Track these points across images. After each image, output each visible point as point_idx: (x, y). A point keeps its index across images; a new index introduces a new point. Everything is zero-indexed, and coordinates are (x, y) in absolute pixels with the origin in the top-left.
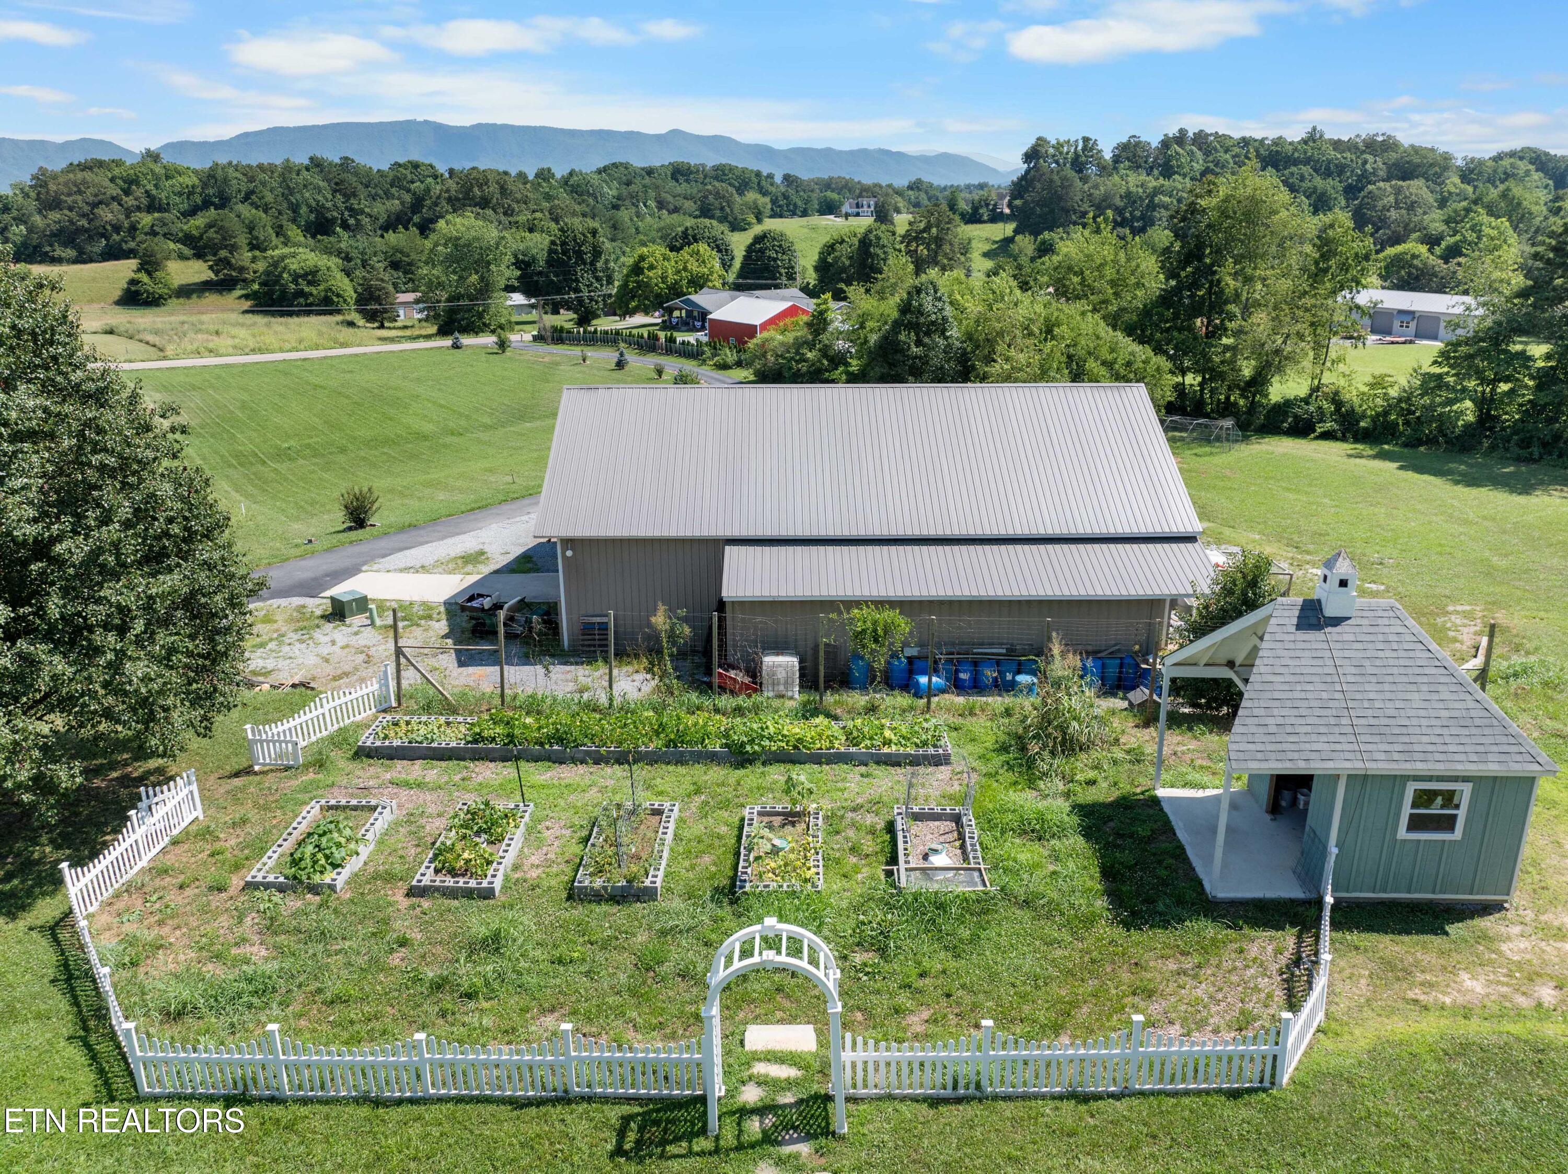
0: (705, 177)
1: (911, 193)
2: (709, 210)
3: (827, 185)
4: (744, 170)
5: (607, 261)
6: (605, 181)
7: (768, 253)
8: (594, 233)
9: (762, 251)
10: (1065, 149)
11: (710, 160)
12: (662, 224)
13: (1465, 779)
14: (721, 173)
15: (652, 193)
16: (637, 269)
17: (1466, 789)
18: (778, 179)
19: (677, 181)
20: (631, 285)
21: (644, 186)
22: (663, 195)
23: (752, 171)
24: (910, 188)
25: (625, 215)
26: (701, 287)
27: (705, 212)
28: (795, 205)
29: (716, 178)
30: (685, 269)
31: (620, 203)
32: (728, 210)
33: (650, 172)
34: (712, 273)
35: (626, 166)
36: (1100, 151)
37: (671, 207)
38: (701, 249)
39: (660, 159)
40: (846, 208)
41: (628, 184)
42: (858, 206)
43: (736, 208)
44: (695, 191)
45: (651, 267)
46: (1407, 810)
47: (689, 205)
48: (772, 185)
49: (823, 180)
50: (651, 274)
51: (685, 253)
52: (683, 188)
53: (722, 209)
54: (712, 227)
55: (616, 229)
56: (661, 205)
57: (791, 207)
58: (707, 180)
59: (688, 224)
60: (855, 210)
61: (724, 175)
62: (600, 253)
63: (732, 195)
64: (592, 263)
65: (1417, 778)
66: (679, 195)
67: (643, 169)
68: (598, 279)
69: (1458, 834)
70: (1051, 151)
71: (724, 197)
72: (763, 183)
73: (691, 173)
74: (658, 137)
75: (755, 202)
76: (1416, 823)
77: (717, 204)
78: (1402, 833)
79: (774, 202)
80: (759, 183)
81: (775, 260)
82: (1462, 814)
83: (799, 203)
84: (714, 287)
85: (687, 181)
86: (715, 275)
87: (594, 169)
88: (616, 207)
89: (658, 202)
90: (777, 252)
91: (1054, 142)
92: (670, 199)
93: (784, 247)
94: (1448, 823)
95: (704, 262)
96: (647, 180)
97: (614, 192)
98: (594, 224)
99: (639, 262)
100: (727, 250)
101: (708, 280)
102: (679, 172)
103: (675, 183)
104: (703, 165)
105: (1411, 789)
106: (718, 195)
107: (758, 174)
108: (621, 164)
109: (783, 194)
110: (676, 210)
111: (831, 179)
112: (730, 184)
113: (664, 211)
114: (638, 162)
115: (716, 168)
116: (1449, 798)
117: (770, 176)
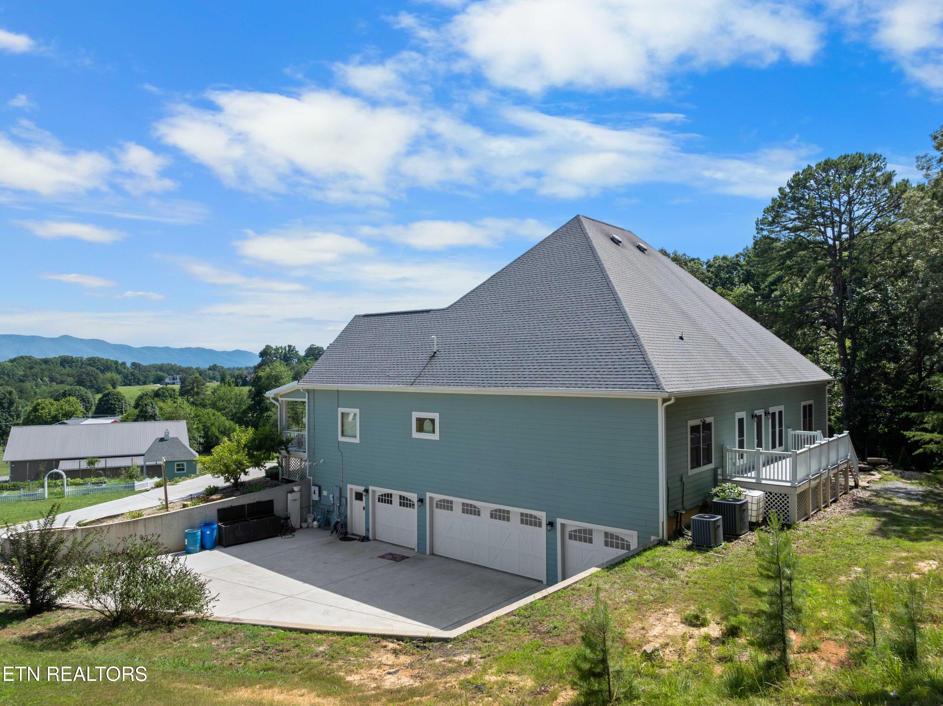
0: (82, 364)
1: (210, 372)
2: (83, 382)
3: (161, 368)
4: (107, 361)
5: (17, 407)
6: (16, 366)
7: (110, 401)
8: (10, 393)
9: (107, 401)
10: (280, 351)
11: (86, 354)
12: (52, 389)
13: (185, 461)
14: (92, 362)
15: (46, 373)
16: (35, 410)
17: (185, 463)
18: (129, 365)
19: (64, 367)
20: (31, 417)
21: (41, 370)
22: (54, 374)
23: (112, 361)
24: (210, 369)
25: (28, 385)
26: (70, 417)
27: (80, 383)
28: (139, 379)
29: (90, 365)
30: (61, 409)
31: (25, 379)
32: (94, 382)
33: (46, 361)
34: (77, 410)
35: (30, 358)
36: (297, 352)
37: (59, 381)
38: (71, 400)
39: (53, 354)
40: (167, 380)
41: (31, 368)
42: (174, 379)
43: (100, 381)
44: (74, 372)
45: (43, 408)
46: (176, 468)
47: (70, 379)
48: (124, 368)
49: (158, 365)
50: (42, 412)
51: (62, 402)
52: (67, 370)
53: (91, 381)
54: (80, 390)
55: (22, 393)
56: (52, 380)
57: (136, 380)
58: (84, 366)
59: (66, 389)
60: (172, 381)
61: (95, 363)
62: (13, 403)
63: (97, 374)
64: (8, 408)
65: (176, 461)
66: (64, 374)
67: (41, 360)
68: (11, 416)
69: (185, 471)
70: (273, 352)
71: (92, 375)
72: (119, 367)
73: (73, 362)
74: (53, 340)
75: (112, 377)
76: (178, 470)
77: (88, 379)
78: (176, 472)
79: (126, 377)
80: (116, 368)
81: (114, 404)
82: (185, 467)
83: (141, 378)
84: (78, 417)
85: (70, 367)
86: (79, 411)
87: (8, 360)
88: (22, 381)
89: (50, 378)
90: (115, 401)
91: (274, 347)
92: (58, 376)
93: (119, 398)
94: (183, 470)
95: (72, 405)
96: (44, 366)
97: (21, 373)
98: (9, 389)
99: (36, 406)
100: (88, 401)
101: (74, 414)
102: (65, 362)
103: (62, 368)
104: (81, 358)
105: (176, 463)
106: (88, 374)
107: (116, 363)
108: (27, 357)
109: (131, 373)
110: (62, 382)
111: (163, 365)
112: (97, 369)
113: (54, 383)
114: (38, 355)
115: (89, 359)
116: (183, 465)
117: (124, 364)
